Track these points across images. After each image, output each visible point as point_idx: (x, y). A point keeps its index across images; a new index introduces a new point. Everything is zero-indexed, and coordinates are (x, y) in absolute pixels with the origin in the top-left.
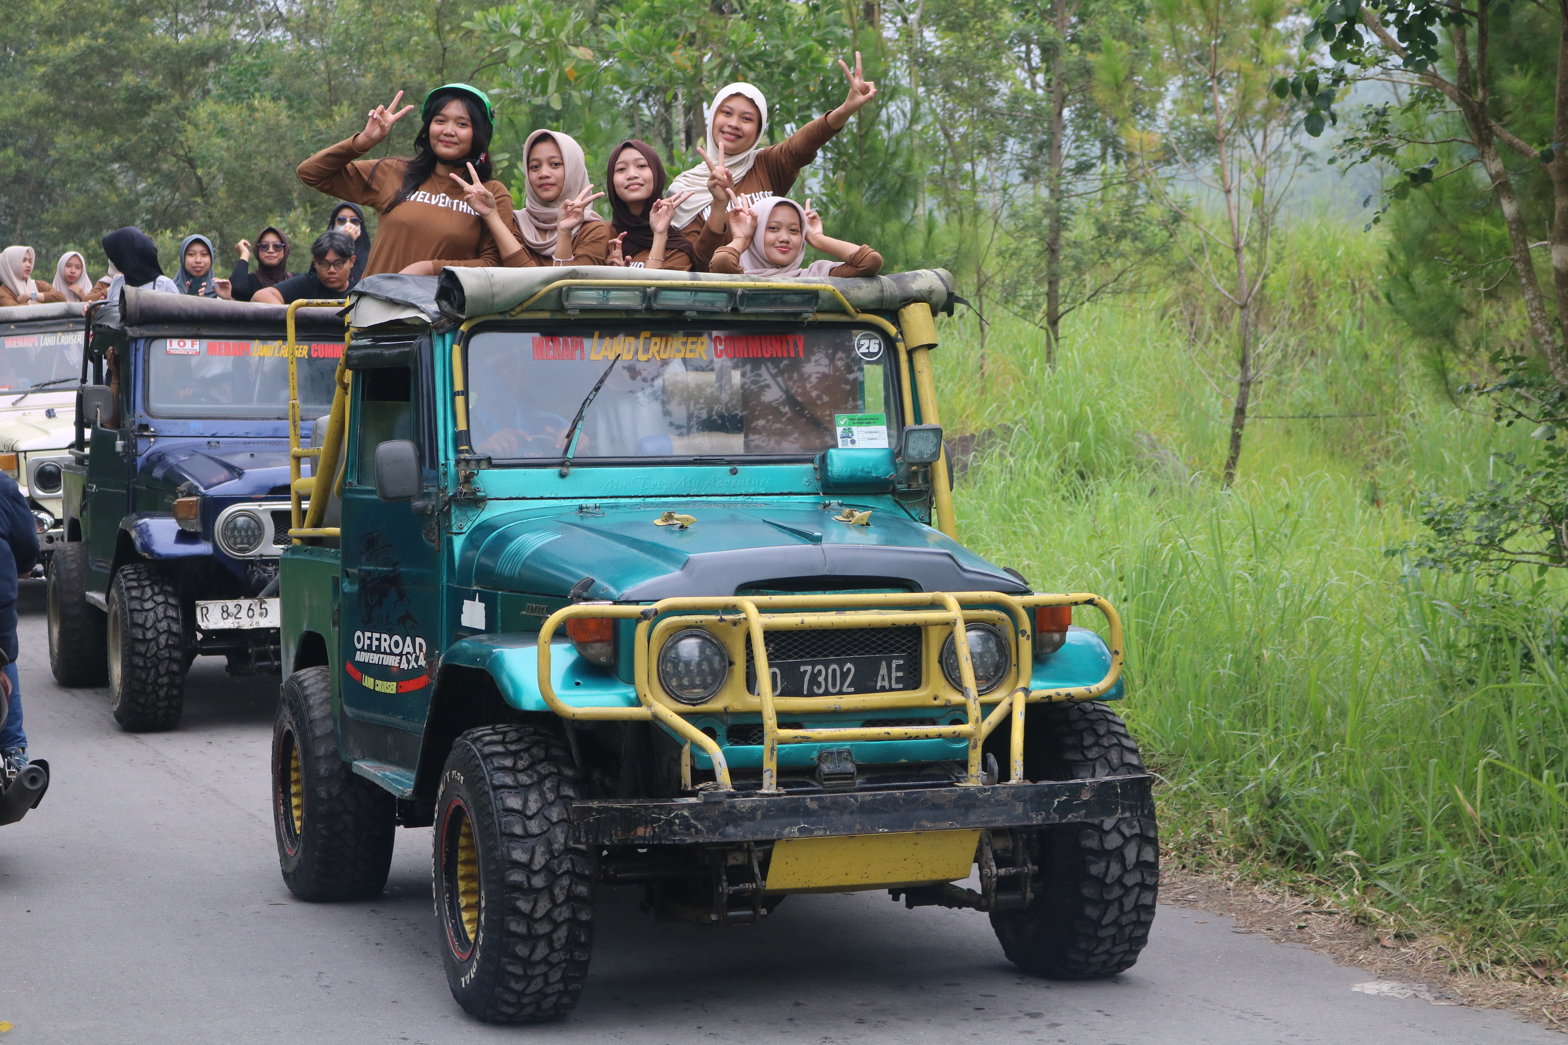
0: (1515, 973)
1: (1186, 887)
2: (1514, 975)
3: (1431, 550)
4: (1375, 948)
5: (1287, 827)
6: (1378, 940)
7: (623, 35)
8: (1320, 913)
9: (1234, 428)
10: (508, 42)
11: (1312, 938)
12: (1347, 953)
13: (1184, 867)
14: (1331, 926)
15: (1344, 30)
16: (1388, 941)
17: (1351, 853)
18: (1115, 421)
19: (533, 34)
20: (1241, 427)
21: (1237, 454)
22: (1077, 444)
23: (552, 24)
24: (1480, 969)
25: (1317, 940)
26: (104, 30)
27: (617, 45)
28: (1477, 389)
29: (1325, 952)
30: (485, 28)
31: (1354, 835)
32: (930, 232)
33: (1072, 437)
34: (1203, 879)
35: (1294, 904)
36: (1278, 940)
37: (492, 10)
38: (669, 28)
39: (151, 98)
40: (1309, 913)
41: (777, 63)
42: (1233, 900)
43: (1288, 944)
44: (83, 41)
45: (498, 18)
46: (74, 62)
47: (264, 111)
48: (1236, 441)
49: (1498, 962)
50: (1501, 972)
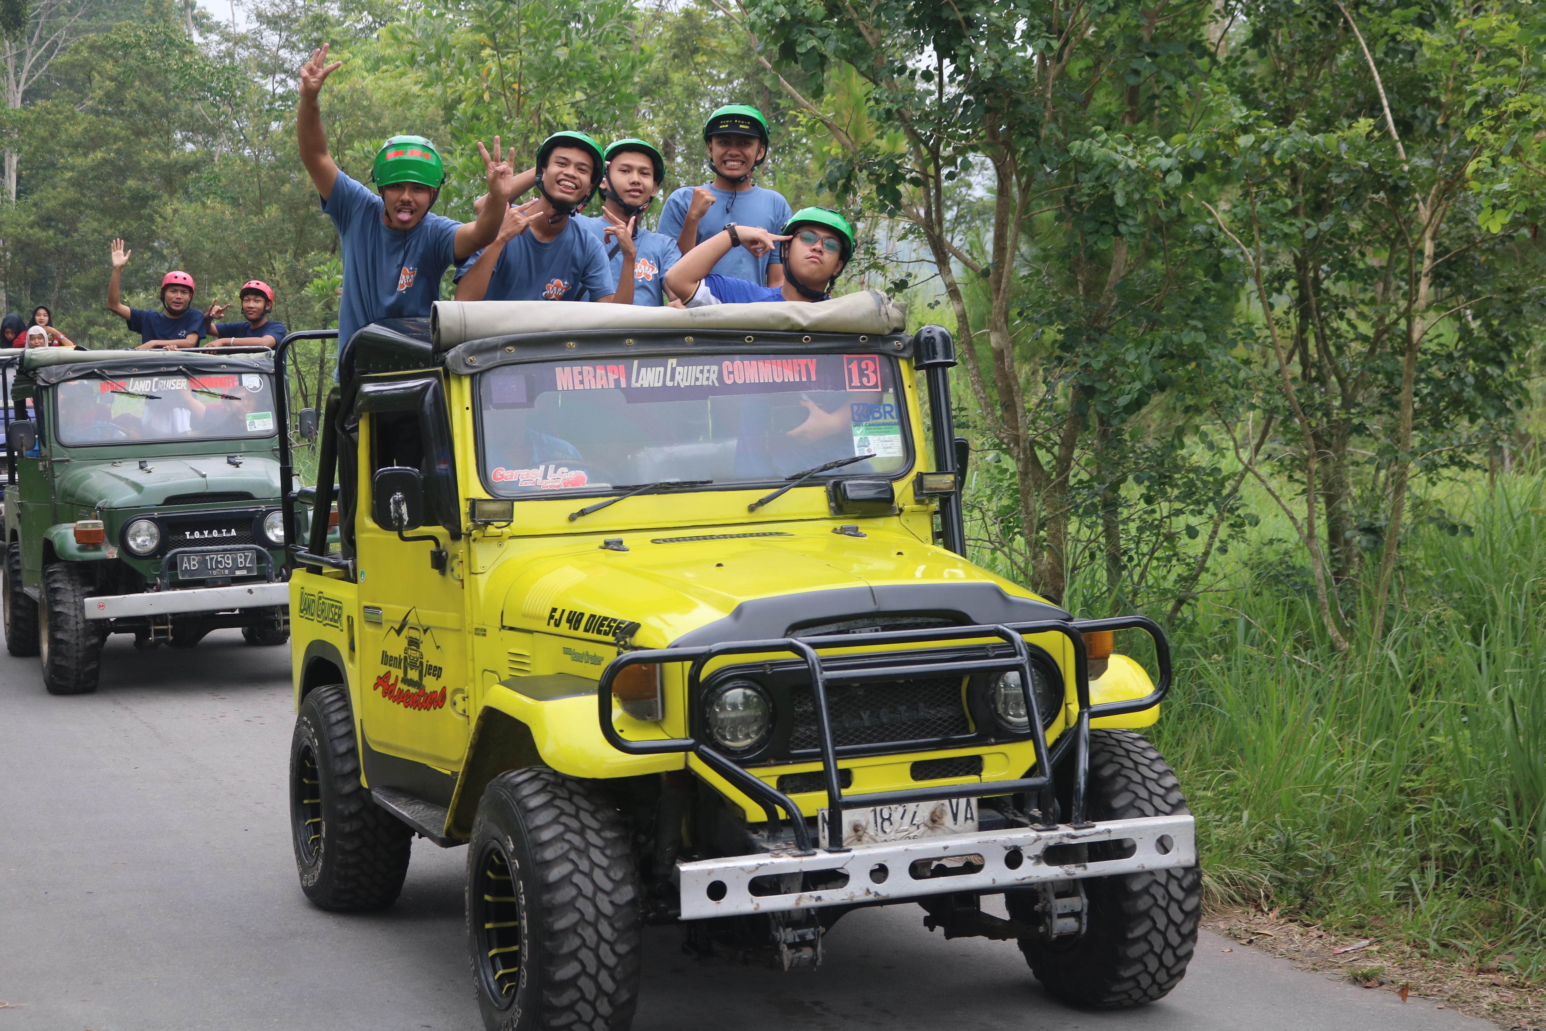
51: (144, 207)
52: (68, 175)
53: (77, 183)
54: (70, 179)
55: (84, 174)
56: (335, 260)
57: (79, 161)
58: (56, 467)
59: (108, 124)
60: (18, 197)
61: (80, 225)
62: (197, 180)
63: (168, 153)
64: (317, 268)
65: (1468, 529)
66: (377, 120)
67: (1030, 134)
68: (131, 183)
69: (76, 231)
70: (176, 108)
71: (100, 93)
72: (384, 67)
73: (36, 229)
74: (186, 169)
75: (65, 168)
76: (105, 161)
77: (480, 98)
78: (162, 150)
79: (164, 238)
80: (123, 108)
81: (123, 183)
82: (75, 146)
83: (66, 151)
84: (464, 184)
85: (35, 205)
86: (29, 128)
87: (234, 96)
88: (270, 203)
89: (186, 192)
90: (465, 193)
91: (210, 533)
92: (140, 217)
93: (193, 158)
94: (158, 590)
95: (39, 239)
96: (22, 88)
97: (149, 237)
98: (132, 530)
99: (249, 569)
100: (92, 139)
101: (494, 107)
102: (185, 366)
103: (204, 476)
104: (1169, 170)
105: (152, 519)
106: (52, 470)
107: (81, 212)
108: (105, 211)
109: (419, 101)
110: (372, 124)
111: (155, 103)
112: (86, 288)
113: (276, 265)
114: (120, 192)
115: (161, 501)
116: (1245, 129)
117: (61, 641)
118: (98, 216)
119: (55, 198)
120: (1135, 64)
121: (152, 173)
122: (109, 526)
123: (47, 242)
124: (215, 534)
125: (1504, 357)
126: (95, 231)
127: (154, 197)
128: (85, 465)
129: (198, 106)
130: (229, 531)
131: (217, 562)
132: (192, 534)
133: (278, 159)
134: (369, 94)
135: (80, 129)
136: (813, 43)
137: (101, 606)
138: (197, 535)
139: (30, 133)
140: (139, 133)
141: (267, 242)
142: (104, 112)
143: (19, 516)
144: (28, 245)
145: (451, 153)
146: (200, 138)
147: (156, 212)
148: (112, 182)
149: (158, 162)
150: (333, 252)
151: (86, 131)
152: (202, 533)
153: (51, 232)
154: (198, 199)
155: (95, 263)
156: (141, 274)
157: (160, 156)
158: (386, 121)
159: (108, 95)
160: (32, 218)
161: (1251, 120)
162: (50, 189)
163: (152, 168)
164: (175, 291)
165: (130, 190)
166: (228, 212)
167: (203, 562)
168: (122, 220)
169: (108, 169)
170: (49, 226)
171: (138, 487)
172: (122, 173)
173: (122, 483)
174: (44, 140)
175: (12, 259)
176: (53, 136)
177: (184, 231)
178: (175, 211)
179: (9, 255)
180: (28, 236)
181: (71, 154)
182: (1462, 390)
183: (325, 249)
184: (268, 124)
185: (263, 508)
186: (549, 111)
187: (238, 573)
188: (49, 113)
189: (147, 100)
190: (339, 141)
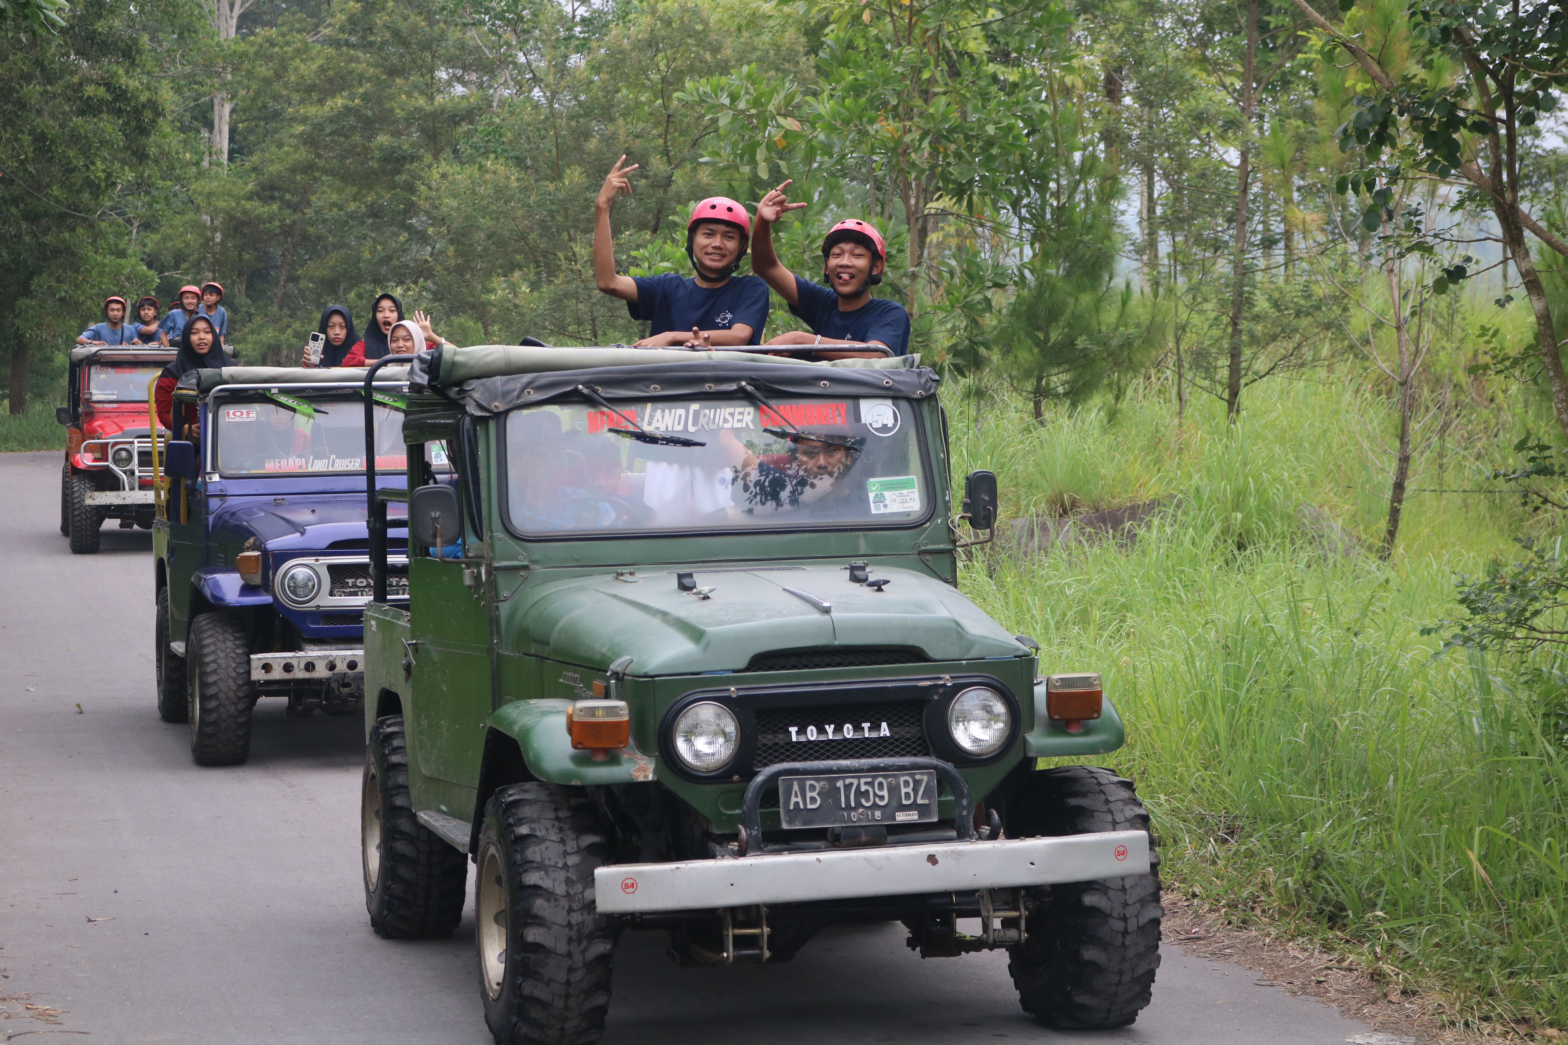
0: (1499, 1029)
1: (1227, 942)
2: (1498, 1031)
3: (1464, 628)
4: (1382, 1003)
5: (1328, 888)
6: (1385, 995)
7: (825, 107)
8: (1341, 969)
9: (1392, 502)
10: (718, 112)
11: (1327, 991)
12: (1355, 1007)
13: (1230, 923)
14: (1348, 982)
15: (1377, 134)
16: (1394, 997)
17: (1380, 913)
18: (1275, 493)
19: (742, 105)
20: (1400, 501)
21: (1396, 528)
22: (1239, 516)
23: (762, 95)
24: (1467, 1024)
25: (1332, 994)
26: (361, 90)
27: (820, 117)
28: (1505, 475)
29: (1334, 1005)
30: (697, 99)
31: (1382, 897)
32: (1125, 303)
33: (1236, 507)
34: (1243, 935)
35: (1320, 960)
36: (1294, 993)
37: (703, 81)
38: (871, 101)
39: (404, 158)
40: (1330, 969)
41: (977, 137)
42: (1265, 955)
43: (1304, 997)
44: (340, 101)
45: (708, 89)
46: (331, 122)
47: (495, 173)
48: (1394, 514)
49: (1486, 1019)
50: (1487, 1028)
51: (399, 172)
52: (299, 129)
53: (310, 141)
54: (302, 134)
55: (319, 127)
56: (659, 242)
57: (312, 110)
58: (501, 580)
59: (352, 59)
60: (231, 159)
61: (313, 198)
62: (469, 135)
63: (431, 98)
64: (634, 253)
66: (715, 50)
68: (383, 139)
69: (309, 204)
70: (443, 36)
71: (341, 17)
73: (256, 203)
74: (455, 118)
75: (293, 119)
76: (348, 109)
77: (856, 18)
78: (422, 93)
79: (427, 213)
80: (372, 38)
81: (369, 139)
82: (308, 90)
83: (296, 97)
84: (835, 138)
85: (254, 169)
86: (247, 65)
87: (520, 18)
88: (569, 166)
89: (455, 151)
90: (836, 150)
91: (838, 729)
92: (393, 186)
93: (464, 104)
94: (742, 853)
95: (258, 217)
96: (237, 11)
97: (405, 211)
98: (683, 724)
99: (923, 810)
100: (330, 81)
101: (873, 31)
102: (751, 381)
103: (827, 611)
105: (725, 701)
106: (492, 584)
107: (315, 179)
108: (347, 178)
109: (771, 23)
110: (708, 56)
111: (414, 31)
112: (323, 281)
113: (577, 249)
114: (366, 150)
115: (743, 663)
117: (537, 947)
118: (338, 183)
119: (281, 160)
121: (410, 125)
122: (638, 714)
123: (271, 219)
124: (848, 731)
126: (334, 205)
127: (413, 158)
128: (557, 578)
129: (472, 33)
130: (876, 727)
131: (859, 794)
132: (802, 731)
133: (580, 104)
134: (705, 14)
135: (314, 67)
137: (629, 885)
138: (812, 734)
139: (248, 72)
140: (393, 72)
141: (566, 217)
142: (347, 43)
143: (408, 668)
144: (244, 223)
145: (815, 94)
146: (474, 77)
147: (420, 178)
148: (357, 138)
149: (419, 110)
150: (655, 231)
151: (322, 70)
152: (821, 731)
153: (275, 207)
154: (471, 160)
155: (335, 247)
156: (395, 262)
157: (422, 102)
158: (727, 52)
159: (352, 20)
160: (250, 187)
162: (274, 149)
163: (410, 119)
164: (711, 234)
165: (381, 148)
166: (513, 177)
167: (830, 794)
168: (370, 189)
169: (352, 120)
170: (273, 198)
171: (695, 633)
172: (369, 126)
173: (656, 622)
174: (267, 82)
175: (223, 241)
176: (278, 76)
177: (455, 204)
178: (444, 176)
179: (218, 237)
180: (245, 212)
181: (301, 102)
183: (642, 226)
184: (566, 57)
185: (947, 679)
186: (950, 37)
187: (902, 817)
188: (273, 45)
189: (403, 26)
190: (664, 79)
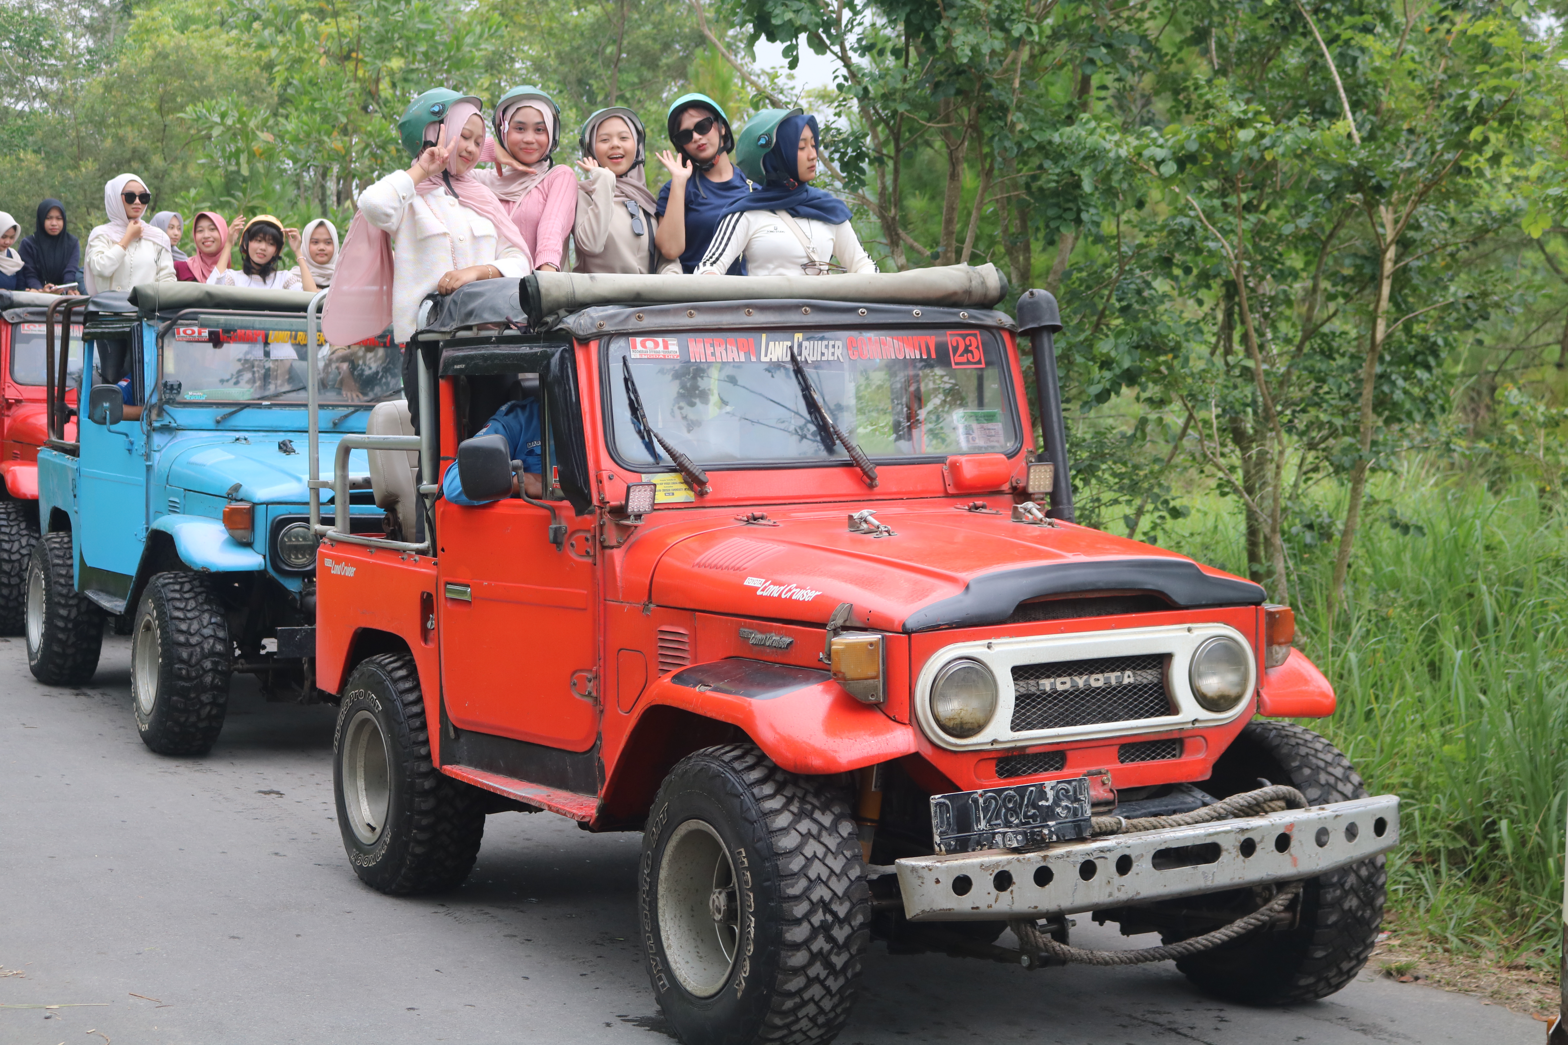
65: (1420, 529)
67: (1000, 118)
72: (194, 27)
104: (1163, 161)
116: (1241, 124)
120: (1091, 54)
125: (1432, 361)
136: (789, 15)
161: (1250, 115)
182: (1392, 392)
